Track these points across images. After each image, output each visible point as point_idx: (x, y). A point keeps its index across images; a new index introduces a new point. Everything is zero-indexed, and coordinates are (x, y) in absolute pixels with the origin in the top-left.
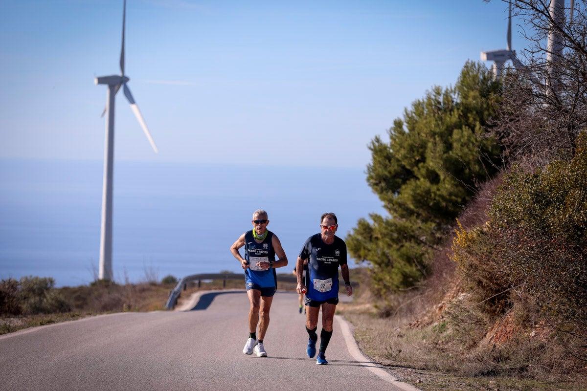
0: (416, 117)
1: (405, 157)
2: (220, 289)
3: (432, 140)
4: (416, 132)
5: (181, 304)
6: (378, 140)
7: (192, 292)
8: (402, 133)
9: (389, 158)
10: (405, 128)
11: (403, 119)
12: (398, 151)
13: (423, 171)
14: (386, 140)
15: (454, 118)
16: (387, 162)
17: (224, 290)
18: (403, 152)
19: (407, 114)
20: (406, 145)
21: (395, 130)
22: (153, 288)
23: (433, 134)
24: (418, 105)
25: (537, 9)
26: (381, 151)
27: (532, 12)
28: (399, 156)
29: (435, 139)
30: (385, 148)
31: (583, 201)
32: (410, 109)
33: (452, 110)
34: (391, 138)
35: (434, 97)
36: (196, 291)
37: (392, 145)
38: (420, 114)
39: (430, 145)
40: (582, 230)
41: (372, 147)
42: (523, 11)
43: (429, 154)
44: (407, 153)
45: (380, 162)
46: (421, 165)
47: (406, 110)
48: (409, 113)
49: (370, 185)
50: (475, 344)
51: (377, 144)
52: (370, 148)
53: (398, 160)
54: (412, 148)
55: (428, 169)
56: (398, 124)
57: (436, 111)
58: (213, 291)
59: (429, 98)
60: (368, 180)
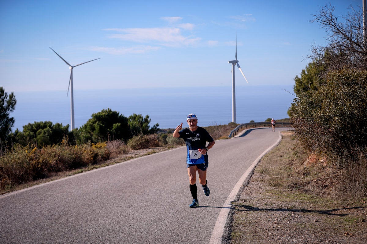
0: (310, 68)
1: (306, 82)
2: (254, 128)
3: (315, 76)
4: (310, 74)
5: (237, 134)
6: (297, 77)
7: (244, 129)
8: (305, 74)
9: (301, 83)
10: (306, 73)
11: (305, 69)
12: (304, 80)
13: (313, 87)
14: (300, 77)
15: (322, 68)
16: (300, 84)
17: (255, 128)
18: (306, 80)
19: (307, 68)
20: (306, 78)
21: (303, 73)
22: (231, 128)
23: (315, 74)
24: (310, 64)
25: (331, 25)
26: (298, 81)
27: (330, 26)
28: (304, 82)
29: (316, 76)
30: (300, 80)
31: (329, 105)
32: (308, 66)
33: (322, 66)
34: (302, 76)
35: (315, 61)
36: (245, 129)
37: (302, 79)
38: (311, 67)
39: (314, 78)
40: (328, 120)
41: (295, 79)
42: (326, 26)
43: (314, 81)
44: (307, 81)
45: (298, 85)
46: (312, 85)
47: (306, 66)
48: (308, 67)
49: (295, 92)
50: (302, 164)
51: (297, 78)
52: (294, 80)
53: (304, 84)
54: (308, 79)
55: (314, 86)
56: (304, 71)
57: (316, 66)
58: (252, 129)
59: (314, 62)
60: (294, 91)
